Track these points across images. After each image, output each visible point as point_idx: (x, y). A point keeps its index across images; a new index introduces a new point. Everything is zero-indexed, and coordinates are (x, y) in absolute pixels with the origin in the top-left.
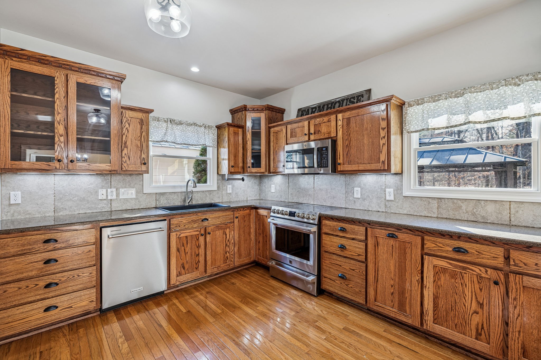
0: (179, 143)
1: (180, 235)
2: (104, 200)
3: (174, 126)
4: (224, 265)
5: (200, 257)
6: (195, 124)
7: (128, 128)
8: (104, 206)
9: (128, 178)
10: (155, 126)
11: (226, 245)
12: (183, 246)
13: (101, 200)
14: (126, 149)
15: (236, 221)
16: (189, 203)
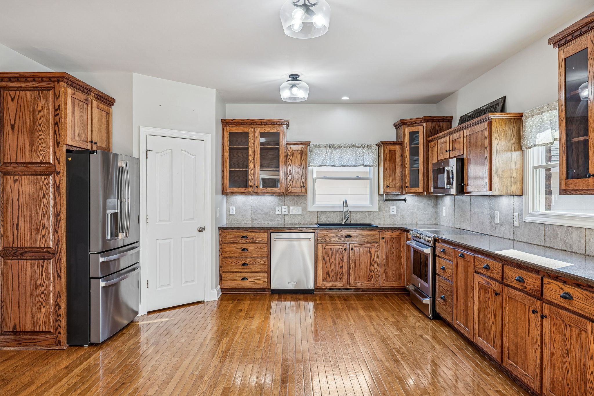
0: (338, 165)
1: (325, 246)
2: (280, 215)
3: (334, 151)
4: (368, 282)
5: (343, 269)
6: (353, 146)
7: (292, 159)
8: (280, 219)
9: (296, 198)
10: (317, 152)
11: (371, 264)
12: (328, 256)
13: (278, 215)
14: (290, 175)
15: (382, 242)
16: (345, 222)
